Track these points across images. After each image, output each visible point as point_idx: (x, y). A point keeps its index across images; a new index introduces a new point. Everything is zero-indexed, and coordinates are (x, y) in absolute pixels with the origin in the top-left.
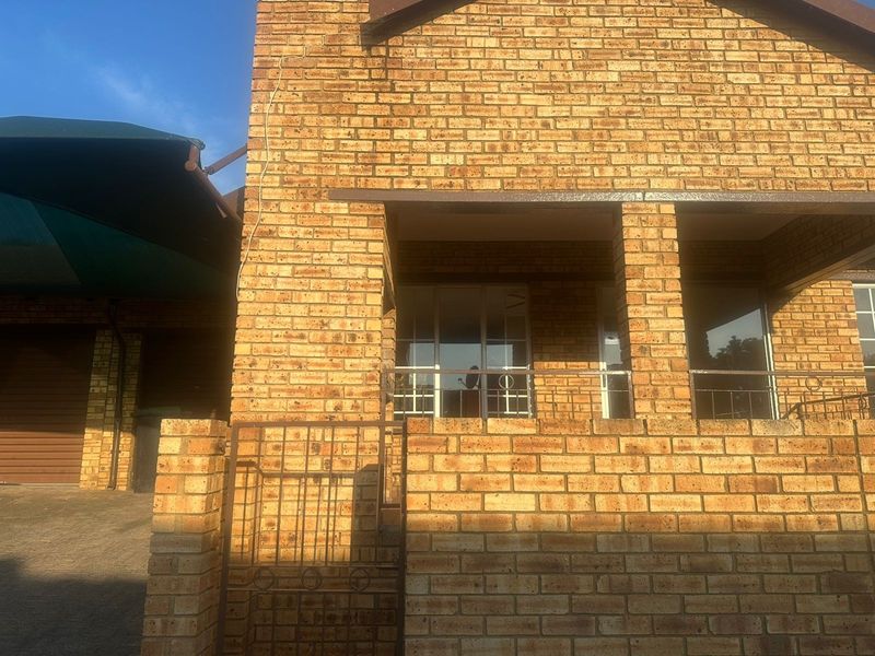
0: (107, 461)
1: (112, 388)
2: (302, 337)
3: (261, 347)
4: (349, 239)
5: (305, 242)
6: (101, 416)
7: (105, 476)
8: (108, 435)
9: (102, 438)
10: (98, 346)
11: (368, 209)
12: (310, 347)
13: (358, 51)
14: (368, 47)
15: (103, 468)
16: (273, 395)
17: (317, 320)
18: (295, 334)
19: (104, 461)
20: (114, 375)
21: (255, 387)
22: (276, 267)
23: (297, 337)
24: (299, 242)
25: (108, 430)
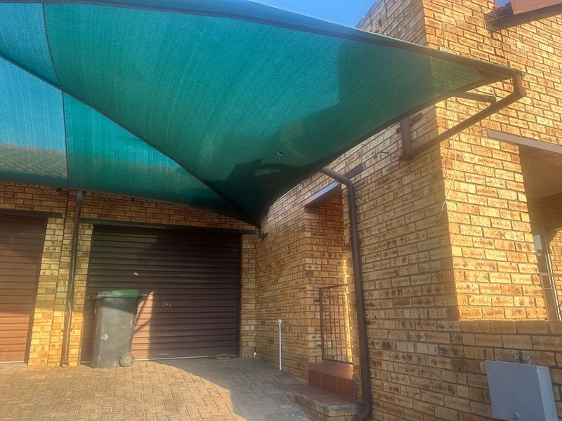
0: (58, 339)
1: (64, 272)
2: (490, 244)
3: (468, 251)
4: (503, 169)
5: (479, 167)
6: (51, 297)
7: (56, 354)
8: (59, 315)
9: (53, 317)
10: (48, 232)
11: (510, 148)
12: (497, 252)
13: (485, 32)
14: (491, 32)
15: (54, 346)
16: (483, 291)
17: (497, 231)
18: (486, 241)
19: (54, 339)
20: (66, 259)
21: (470, 285)
22: (466, 185)
23: (487, 244)
24: (476, 167)
25: (59, 310)
